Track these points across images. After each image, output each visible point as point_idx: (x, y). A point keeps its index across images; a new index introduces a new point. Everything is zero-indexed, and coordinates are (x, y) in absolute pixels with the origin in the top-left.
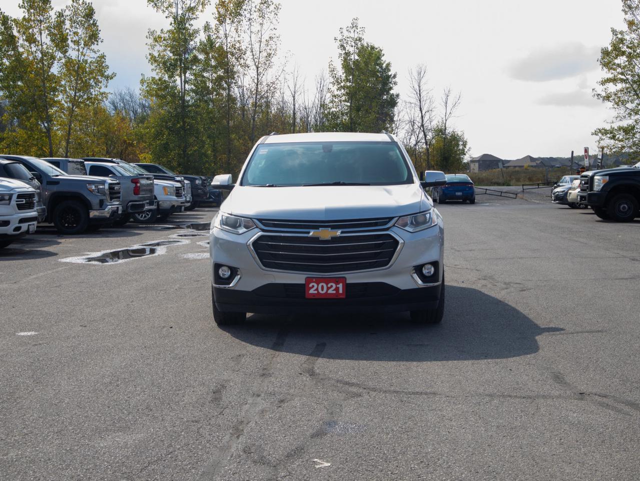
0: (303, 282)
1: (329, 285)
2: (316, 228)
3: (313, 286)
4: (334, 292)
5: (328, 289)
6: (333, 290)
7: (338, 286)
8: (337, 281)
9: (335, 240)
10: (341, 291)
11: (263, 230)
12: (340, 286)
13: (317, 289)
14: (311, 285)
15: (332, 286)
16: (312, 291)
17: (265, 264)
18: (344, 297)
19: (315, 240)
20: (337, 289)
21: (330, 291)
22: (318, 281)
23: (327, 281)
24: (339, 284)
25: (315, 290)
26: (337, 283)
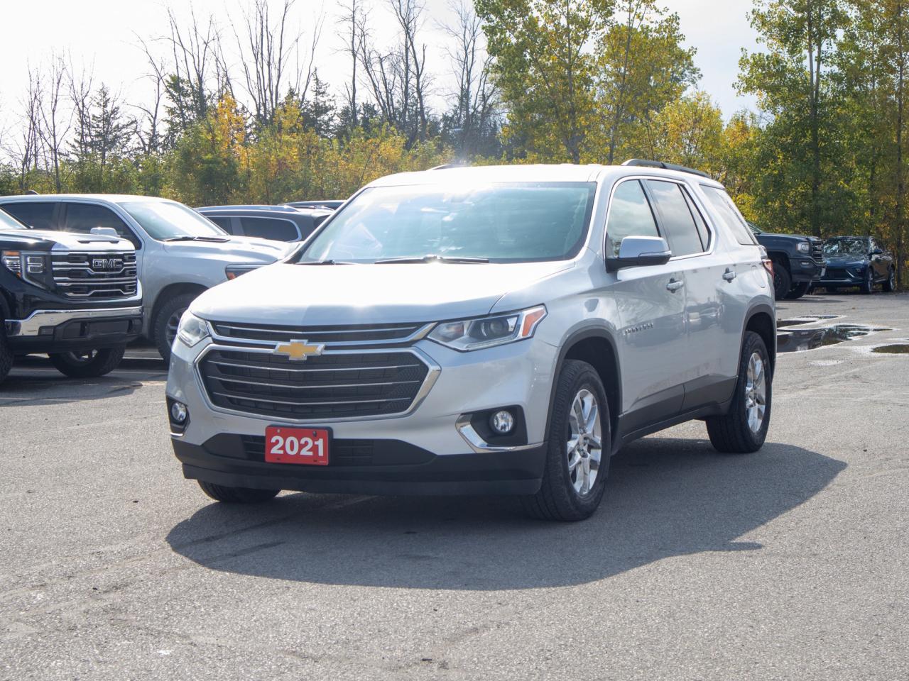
0: (262, 433)
1: (303, 441)
2: (286, 338)
3: (277, 442)
4: (311, 454)
5: (301, 447)
6: (309, 450)
7: (316, 443)
8: (315, 433)
9: (312, 361)
10: (321, 453)
11: (215, 341)
12: (320, 443)
13: (283, 448)
14: (273, 440)
15: (306, 443)
16: (275, 450)
17: (215, 400)
18: (326, 462)
19: (282, 360)
20: (315, 448)
21: (304, 452)
22: (286, 432)
23: (299, 432)
24: (317, 440)
25: (280, 449)
26: (315, 438)
